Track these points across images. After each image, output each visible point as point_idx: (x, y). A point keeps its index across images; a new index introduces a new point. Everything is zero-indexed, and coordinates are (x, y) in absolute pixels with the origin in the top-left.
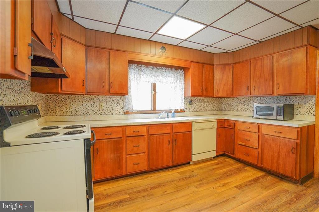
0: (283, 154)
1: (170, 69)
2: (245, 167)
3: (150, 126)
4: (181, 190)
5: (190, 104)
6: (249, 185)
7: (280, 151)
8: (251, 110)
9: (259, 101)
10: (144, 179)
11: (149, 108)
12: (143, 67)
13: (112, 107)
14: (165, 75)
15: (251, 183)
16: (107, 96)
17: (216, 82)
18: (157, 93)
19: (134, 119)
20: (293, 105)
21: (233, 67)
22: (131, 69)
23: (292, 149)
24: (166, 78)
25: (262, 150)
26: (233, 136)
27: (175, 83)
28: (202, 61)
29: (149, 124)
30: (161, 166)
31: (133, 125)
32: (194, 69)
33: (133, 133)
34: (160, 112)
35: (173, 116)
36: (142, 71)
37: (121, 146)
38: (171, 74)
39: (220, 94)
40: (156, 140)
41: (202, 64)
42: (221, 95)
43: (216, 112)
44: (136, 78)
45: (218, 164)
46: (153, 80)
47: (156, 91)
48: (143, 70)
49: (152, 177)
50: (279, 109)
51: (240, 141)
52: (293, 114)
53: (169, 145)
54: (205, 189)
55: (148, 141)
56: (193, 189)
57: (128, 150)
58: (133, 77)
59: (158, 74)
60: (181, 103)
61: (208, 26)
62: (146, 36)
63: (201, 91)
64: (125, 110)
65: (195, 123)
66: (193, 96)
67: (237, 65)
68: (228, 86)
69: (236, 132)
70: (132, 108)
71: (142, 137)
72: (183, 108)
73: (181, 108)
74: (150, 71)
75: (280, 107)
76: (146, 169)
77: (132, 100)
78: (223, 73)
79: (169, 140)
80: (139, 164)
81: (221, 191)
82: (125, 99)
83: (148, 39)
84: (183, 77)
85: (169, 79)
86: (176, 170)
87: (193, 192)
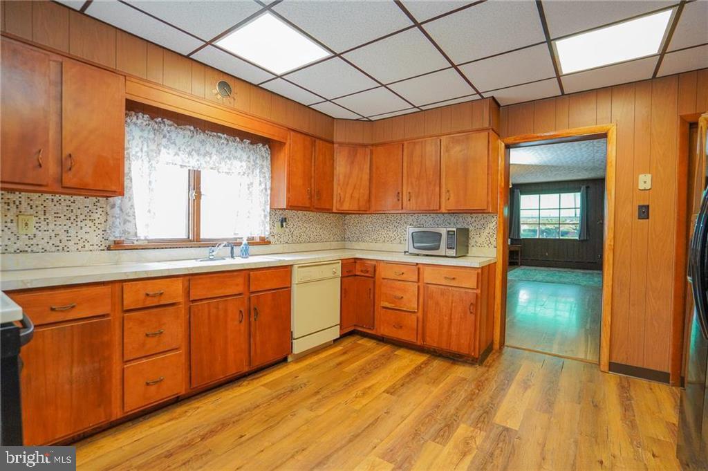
0: (456, 316)
1: (238, 139)
2: (395, 351)
3: (190, 278)
4: (278, 423)
5: (282, 226)
6: (408, 383)
7: (453, 311)
8: (402, 239)
9: (415, 223)
10: (177, 419)
11: (181, 232)
12: (167, 126)
13: (65, 228)
14: (227, 154)
15: (411, 379)
16: (49, 196)
17: (339, 181)
18: (202, 197)
19: (139, 261)
20: (468, 230)
21: (372, 153)
22: (132, 127)
23: (470, 306)
24: (227, 160)
25: (424, 314)
26: (372, 291)
27: (250, 176)
28: (311, 132)
29: (191, 272)
30: (221, 377)
31: (145, 276)
32: (293, 146)
33: (145, 299)
34: (212, 243)
35: (246, 254)
36: (164, 137)
37: (106, 338)
38: (240, 152)
39: (346, 207)
40: (209, 312)
41: (313, 138)
42: (347, 209)
43: (334, 244)
44: (148, 153)
45: (345, 353)
46: (193, 162)
47: (200, 192)
48: (168, 134)
49: (198, 408)
50: (450, 236)
51: (387, 301)
52: (468, 246)
53: (241, 322)
54: (329, 410)
55: (188, 316)
56: (304, 414)
57: (128, 347)
58: (138, 149)
59: (207, 149)
60: (263, 222)
61: (336, 55)
62: (184, 45)
63: (308, 197)
64: (112, 238)
65: (299, 267)
66: (291, 207)
67: (379, 148)
68: (361, 190)
69: (377, 283)
70: (136, 233)
71: (170, 309)
72: (266, 234)
73: (263, 236)
74: (187, 139)
75: (451, 233)
76: (182, 390)
77: (136, 211)
78: (352, 163)
79: (241, 311)
80: (162, 380)
81: (361, 406)
82: (113, 206)
83: (186, 55)
84: (267, 163)
85: (237, 163)
86: (258, 380)
87: (307, 422)
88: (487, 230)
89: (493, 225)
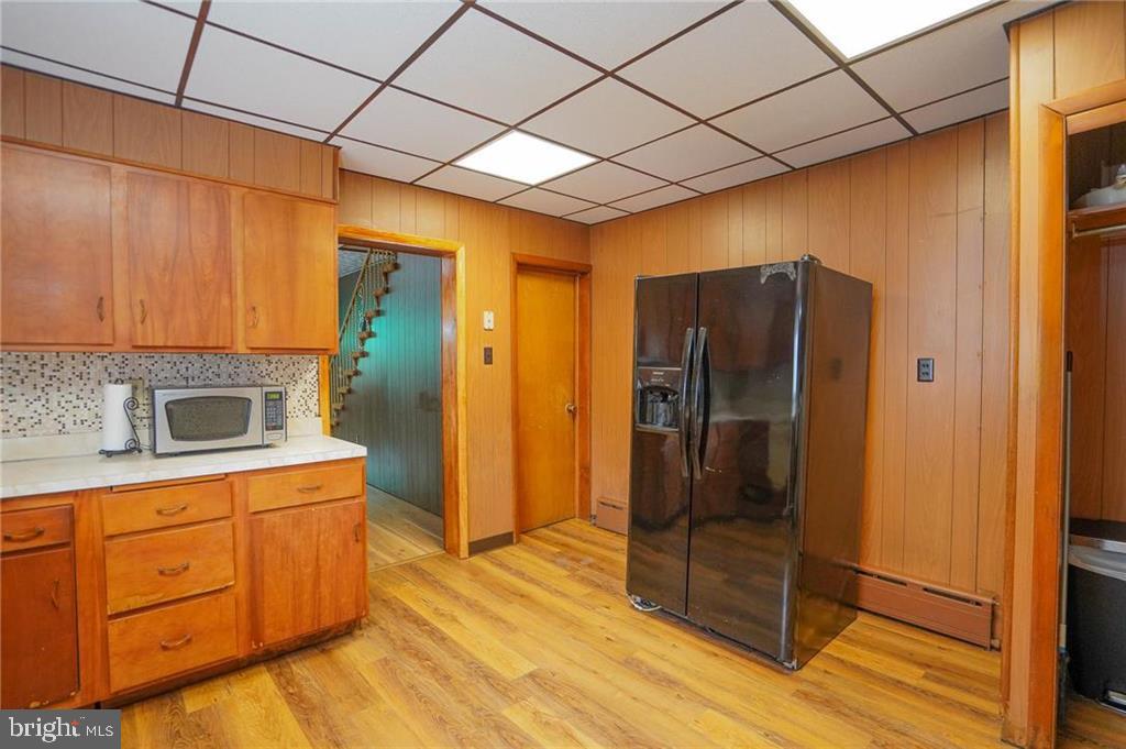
0: (329, 558)
7: (321, 552)
23: (355, 530)
25: (252, 583)
50: (271, 403)
75: (273, 397)
88: (301, 386)
89: (311, 376)
